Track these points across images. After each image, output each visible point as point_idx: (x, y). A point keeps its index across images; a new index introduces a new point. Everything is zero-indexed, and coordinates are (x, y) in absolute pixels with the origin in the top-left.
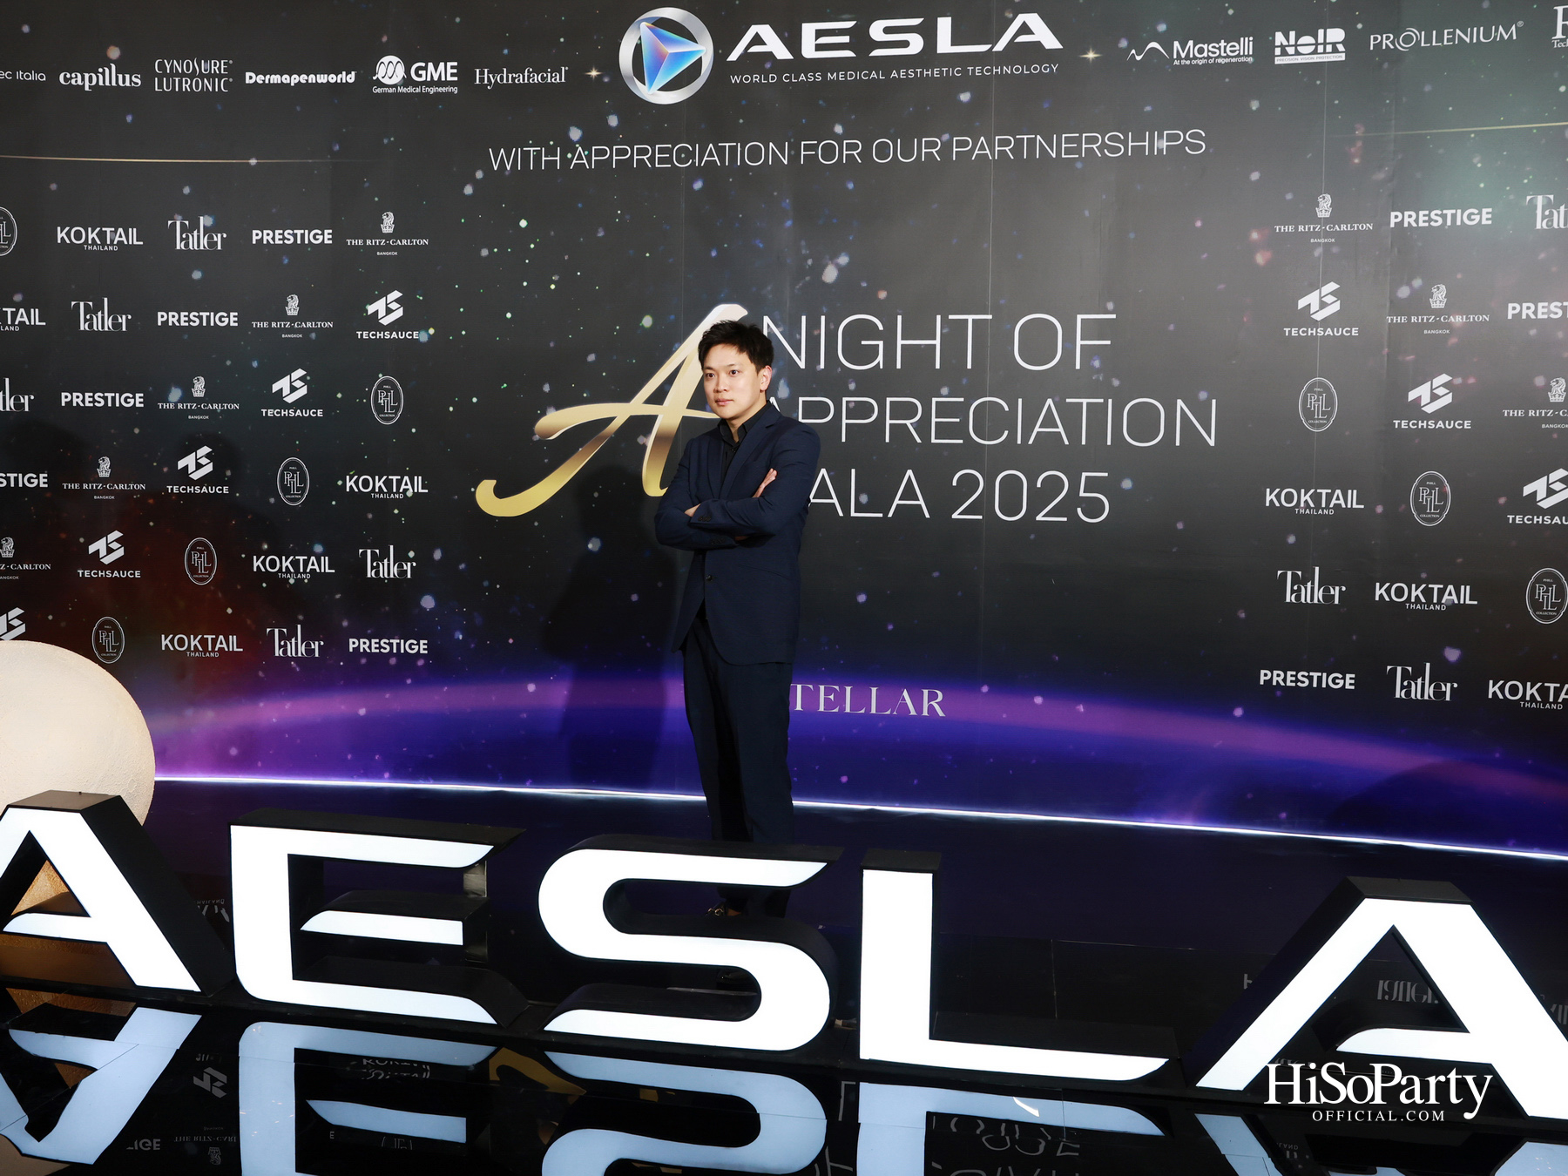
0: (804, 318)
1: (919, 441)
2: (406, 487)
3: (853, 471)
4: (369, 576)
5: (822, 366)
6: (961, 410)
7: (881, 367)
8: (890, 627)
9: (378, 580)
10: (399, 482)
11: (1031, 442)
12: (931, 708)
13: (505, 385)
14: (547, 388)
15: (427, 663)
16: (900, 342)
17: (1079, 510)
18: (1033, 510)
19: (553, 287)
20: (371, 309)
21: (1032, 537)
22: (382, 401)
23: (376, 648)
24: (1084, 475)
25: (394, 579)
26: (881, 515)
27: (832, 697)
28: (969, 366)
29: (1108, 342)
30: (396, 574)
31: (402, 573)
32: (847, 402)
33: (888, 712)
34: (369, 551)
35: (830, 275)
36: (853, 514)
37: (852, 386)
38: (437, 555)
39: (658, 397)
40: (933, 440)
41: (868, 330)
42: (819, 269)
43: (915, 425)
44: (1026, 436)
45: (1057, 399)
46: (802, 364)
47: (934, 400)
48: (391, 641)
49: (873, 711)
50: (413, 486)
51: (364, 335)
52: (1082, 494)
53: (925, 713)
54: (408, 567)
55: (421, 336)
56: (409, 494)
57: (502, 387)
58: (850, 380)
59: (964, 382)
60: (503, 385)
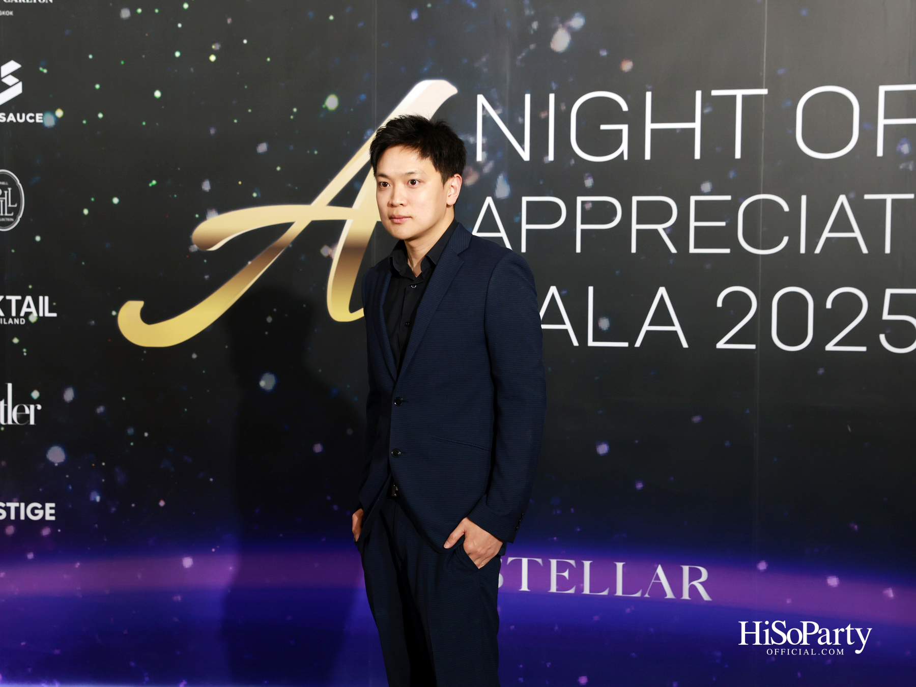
0: (528, 97)
1: (673, 250)
2: (29, 310)
3: (591, 289)
5: (551, 157)
6: (727, 211)
7: (626, 158)
8: (639, 486)
10: (19, 305)
11: (818, 250)
12: (693, 589)
13: (154, 182)
14: (206, 186)
16: (649, 126)
17: (882, 337)
18: (822, 336)
19: (213, 58)
21: (821, 371)
24: (889, 292)
25: (14, 427)
26: (626, 344)
27: (566, 574)
28: (738, 155)
30: (15, 420)
31: (24, 418)
32: (583, 203)
33: (638, 595)
35: (561, 41)
36: (591, 343)
37: (589, 182)
38: (69, 395)
39: (346, 198)
40: (692, 250)
41: (609, 111)
42: (546, 35)
43: (668, 231)
44: (811, 244)
45: (852, 195)
46: (526, 155)
47: (693, 199)
48: (8, 505)
49: (619, 592)
50: (37, 309)
52: (886, 316)
53: (686, 596)
54: (30, 411)
55: (46, 120)
56: (33, 318)
57: (150, 185)
58: (587, 175)
59: (732, 175)
60: (151, 182)
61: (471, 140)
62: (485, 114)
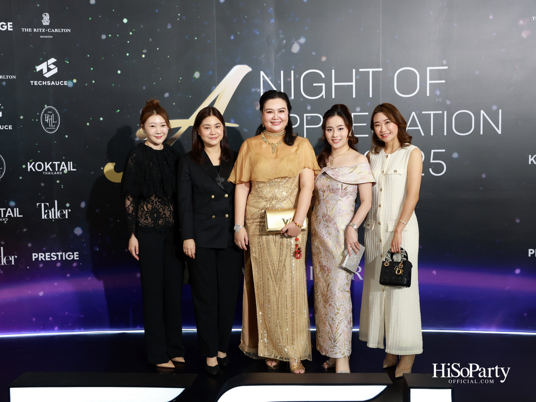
0: (282, 72)
2: (63, 168)
4: (43, 218)
5: (293, 97)
7: (324, 97)
9: (49, 220)
10: (59, 166)
13: (119, 111)
15: (78, 266)
16: (334, 84)
17: (430, 170)
19: (143, 56)
20: (38, 68)
22: (47, 120)
23: (48, 258)
24: (433, 151)
25: (58, 219)
28: (371, 96)
29: (444, 81)
30: (59, 216)
31: (63, 215)
32: (307, 116)
34: (43, 204)
35: (296, 48)
37: (309, 108)
38: (83, 205)
41: (316, 78)
42: (289, 46)
45: (417, 112)
48: (57, 253)
50: (67, 167)
51: (35, 83)
52: (432, 161)
54: (66, 212)
55: (69, 84)
56: (66, 171)
57: (117, 112)
58: (308, 105)
59: (368, 104)
60: (117, 110)
61: (258, 90)
62: (264, 79)
